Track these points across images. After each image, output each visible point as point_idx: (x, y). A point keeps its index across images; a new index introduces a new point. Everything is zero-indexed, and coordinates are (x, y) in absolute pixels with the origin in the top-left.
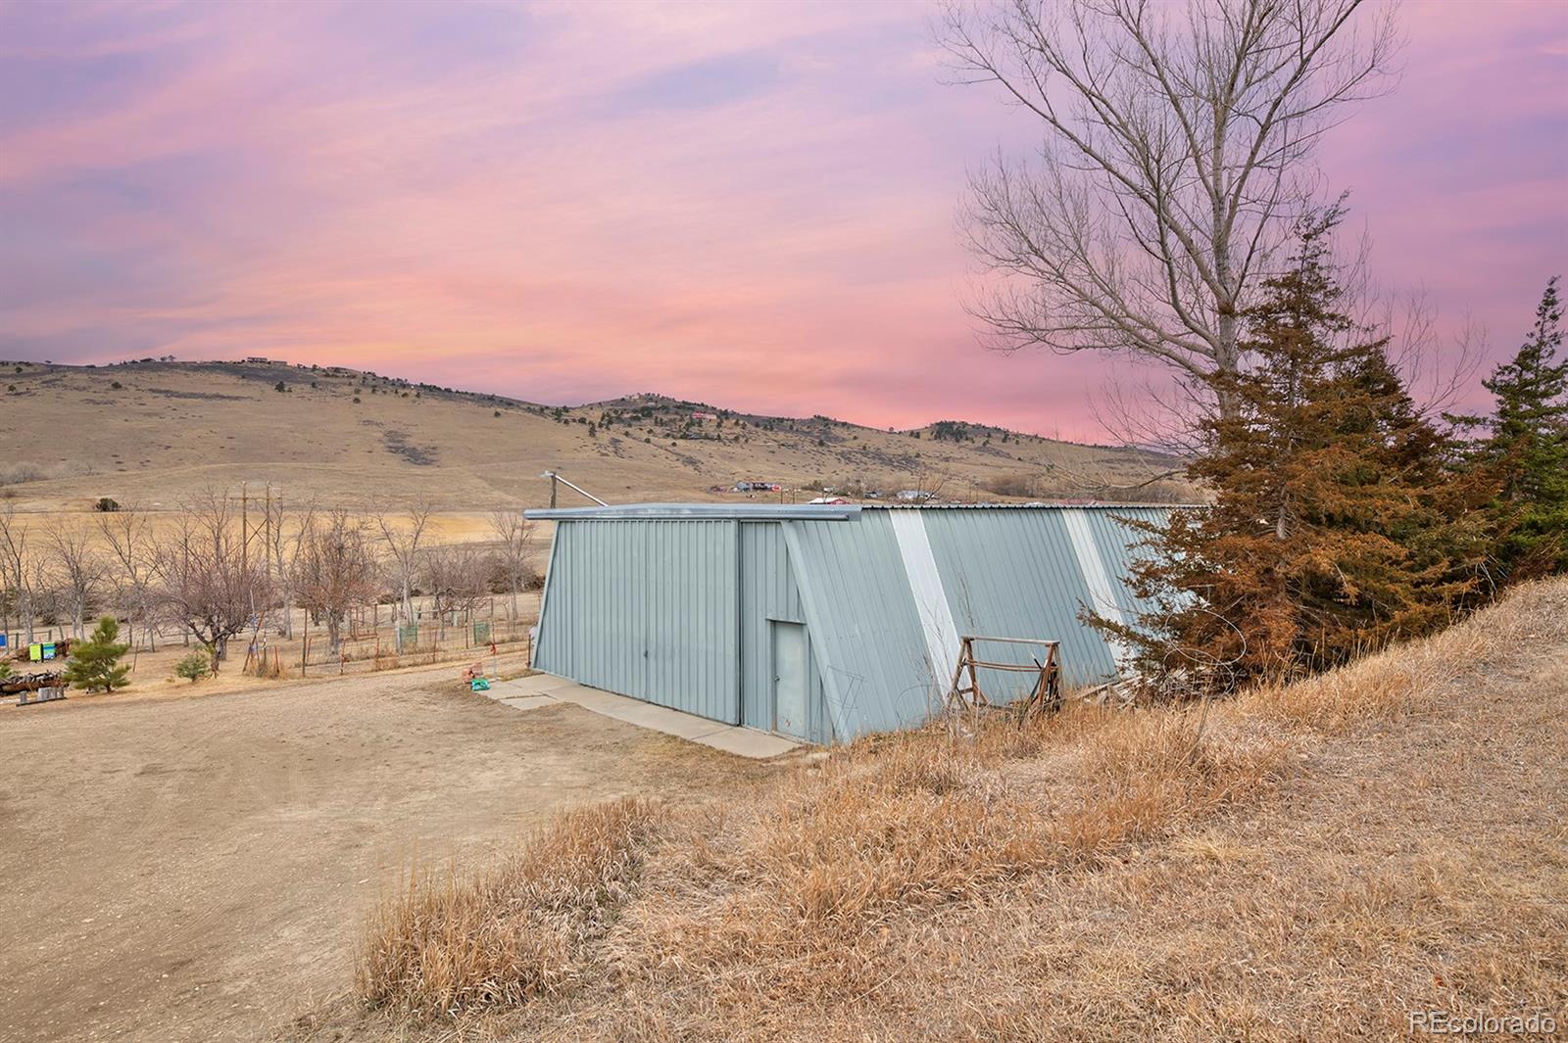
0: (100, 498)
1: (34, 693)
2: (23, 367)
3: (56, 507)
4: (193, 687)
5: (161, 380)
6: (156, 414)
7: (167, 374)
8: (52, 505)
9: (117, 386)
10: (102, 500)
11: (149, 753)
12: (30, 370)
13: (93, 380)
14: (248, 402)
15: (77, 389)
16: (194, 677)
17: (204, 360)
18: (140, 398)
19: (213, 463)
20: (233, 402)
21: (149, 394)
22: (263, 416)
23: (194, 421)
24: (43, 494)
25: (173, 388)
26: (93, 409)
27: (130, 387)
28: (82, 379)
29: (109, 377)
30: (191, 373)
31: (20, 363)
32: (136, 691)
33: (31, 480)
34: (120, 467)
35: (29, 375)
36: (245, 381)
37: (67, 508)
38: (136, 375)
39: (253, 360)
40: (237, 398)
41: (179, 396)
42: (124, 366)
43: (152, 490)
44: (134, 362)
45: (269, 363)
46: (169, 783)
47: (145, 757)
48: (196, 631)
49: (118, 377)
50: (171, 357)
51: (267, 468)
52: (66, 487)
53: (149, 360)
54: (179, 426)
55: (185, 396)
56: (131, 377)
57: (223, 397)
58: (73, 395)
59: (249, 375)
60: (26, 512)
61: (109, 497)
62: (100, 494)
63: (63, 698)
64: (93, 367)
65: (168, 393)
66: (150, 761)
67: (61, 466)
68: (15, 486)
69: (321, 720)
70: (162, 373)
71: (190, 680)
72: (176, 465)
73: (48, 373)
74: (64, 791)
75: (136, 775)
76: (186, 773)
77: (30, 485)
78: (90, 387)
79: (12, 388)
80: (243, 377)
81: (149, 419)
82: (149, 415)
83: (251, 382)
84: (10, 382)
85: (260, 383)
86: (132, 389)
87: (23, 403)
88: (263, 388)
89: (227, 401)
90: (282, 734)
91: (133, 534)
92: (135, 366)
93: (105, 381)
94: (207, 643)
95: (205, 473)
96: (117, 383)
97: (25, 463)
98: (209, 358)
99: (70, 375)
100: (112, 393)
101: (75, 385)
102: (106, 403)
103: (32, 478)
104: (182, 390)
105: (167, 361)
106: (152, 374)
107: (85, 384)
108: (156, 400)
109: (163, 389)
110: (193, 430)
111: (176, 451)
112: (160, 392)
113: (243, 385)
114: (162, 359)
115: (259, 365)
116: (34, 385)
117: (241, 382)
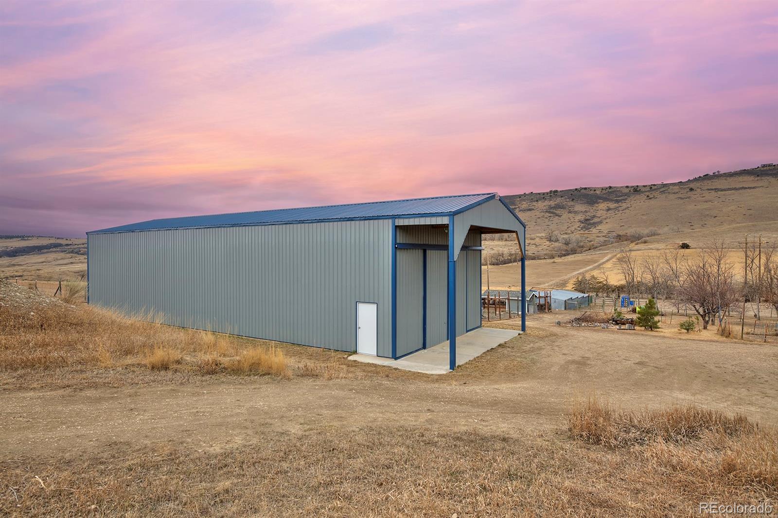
0: (681, 243)
1: (624, 326)
2: (652, 186)
3: (663, 247)
4: (687, 335)
5: (713, 184)
6: (710, 201)
7: (716, 180)
8: (661, 246)
9: (691, 189)
10: (683, 244)
11: (646, 357)
12: (656, 187)
13: (681, 188)
14: (760, 189)
15: (674, 193)
16: (688, 330)
17: (736, 170)
18: (703, 194)
19: (739, 223)
20: (752, 190)
21: (706, 191)
22: (769, 196)
23: (730, 203)
24: (658, 242)
25: (719, 187)
26: (681, 201)
27: (698, 189)
28: (676, 188)
29: (687, 186)
30: (728, 178)
31: (652, 185)
32: (662, 332)
33: (654, 235)
34: (692, 227)
35: (655, 189)
36: (759, 178)
37: (668, 247)
38: (701, 183)
39: (764, 166)
40: (754, 188)
41: (722, 190)
42: (695, 180)
43: (707, 238)
44: (700, 177)
45: (775, 165)
46: (644, 370)
47: (643, 358)
48: (696, 309)
49: (692, 185)
50: (718, 172)
51: (770, 224)
52: (668, 238)
53: (707, 175)
54: (721, 206)
55: (725, 190)
56: (698, 184)
57: (746, 188)
58: (672, 196)
59: (762, 174)
60: (651, 249)
61: (685, 242)
62: (682, 241)
63: (634, 330)
64: (681, 182)
65: (716, 190)
66: (644, 359)
67: (666, 229)
68: (647, 238)
69: (730, 361)
70: (714, 180)
71: (686, 331)
72: (720, 225)
73: (662, 188)
74: (606, 362)
75: (634, 363)
76: (653, 368)
77: (653, 237)
78: (679, 192)
79: (648, 196)
80: (758, 176)
81: (707, 204)
82: (706, 202)
83: (763, 178)
84: (647, 194)
85: (768, 178)
86: (699, 190)
87: (652, 202)
88: (769, 180)
89: (748, 190)
90: (706, 363)
91: (678, 261)
92: (700, 179)
93: (686, 188)
94: (701, 315)
95: (734, 229)
96: (691, 188)
97: (652, 228)
98: (739, 169)
99: (671, 187)
100: (689, 193)
101: (673, 192)
102: (686, 198)
103: (654, 234)
104: (723, 187)
105: (717, 173)
106: (709, 182)
107: (677, 191)
108: (710, 194)
109: (714, 188)
110: (729, 207)
111: (719, 218)
112: (712, 190)
113: (758, 180)
114: (714, 173)
115: (768, 168)
116: (656, 194)
117: (756, 179)
